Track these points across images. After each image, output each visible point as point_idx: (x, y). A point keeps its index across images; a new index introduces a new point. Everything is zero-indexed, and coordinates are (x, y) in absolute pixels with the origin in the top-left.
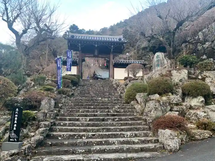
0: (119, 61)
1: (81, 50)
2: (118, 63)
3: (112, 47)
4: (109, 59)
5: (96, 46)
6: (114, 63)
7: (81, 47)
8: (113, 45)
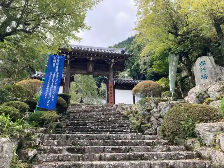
0: (121, 80)
1: (69, 64)
2: (120, 83)
3: (113, 61)
4: (108, 77)
5: (91, 59)
6: (115, 83)
7: (70, 61)
8: (113, 58)
